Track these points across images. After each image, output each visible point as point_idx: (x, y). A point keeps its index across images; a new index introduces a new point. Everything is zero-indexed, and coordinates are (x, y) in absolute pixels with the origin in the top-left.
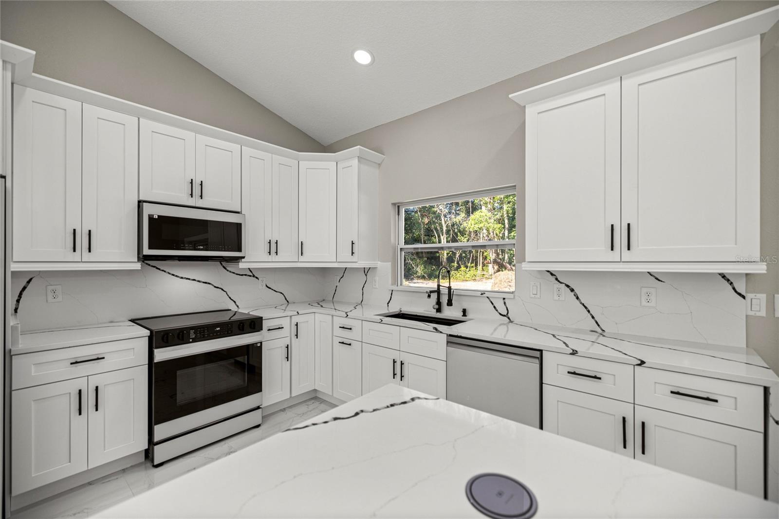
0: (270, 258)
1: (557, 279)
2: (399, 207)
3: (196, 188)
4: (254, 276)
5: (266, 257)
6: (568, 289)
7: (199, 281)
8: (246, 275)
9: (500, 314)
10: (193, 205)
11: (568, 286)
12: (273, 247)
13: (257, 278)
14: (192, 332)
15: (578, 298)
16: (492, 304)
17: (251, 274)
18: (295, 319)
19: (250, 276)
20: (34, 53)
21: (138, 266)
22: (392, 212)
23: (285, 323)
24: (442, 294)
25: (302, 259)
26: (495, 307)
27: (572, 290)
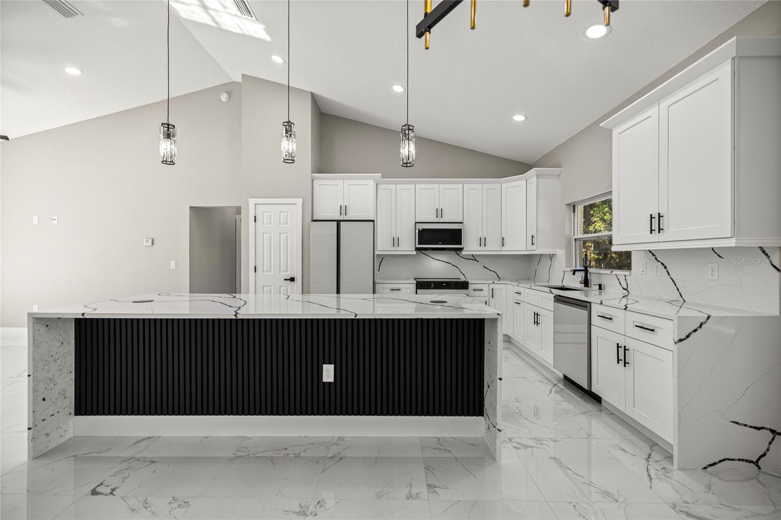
0: (481, 249)
1: (656, 259)
2: (574, 206)
3: (439, 212)
4: (475, 260)
5: (479, 248)
6: (663, 267)
7: (444, 262)
8: (470, 259)
9: (623, 288)
10: (438, 221)
11: (663, 264)
12: (483, 242)
13: (477, 261)
14: (432, 284)
15: (669, 274)
16: (619, 280)
17: (474, 258)
18: (492, 286)
19: (473, 260)
20: (380, 174)
21: (415, 253)
22: (568, 212)
23: (485, 287)
24: (590, 273)
25: (503, 249)
26: (620, 283)
27: (665, 267)
